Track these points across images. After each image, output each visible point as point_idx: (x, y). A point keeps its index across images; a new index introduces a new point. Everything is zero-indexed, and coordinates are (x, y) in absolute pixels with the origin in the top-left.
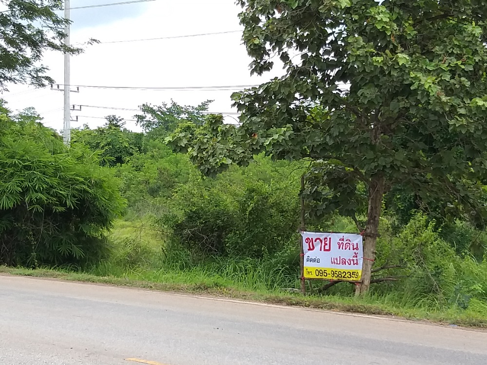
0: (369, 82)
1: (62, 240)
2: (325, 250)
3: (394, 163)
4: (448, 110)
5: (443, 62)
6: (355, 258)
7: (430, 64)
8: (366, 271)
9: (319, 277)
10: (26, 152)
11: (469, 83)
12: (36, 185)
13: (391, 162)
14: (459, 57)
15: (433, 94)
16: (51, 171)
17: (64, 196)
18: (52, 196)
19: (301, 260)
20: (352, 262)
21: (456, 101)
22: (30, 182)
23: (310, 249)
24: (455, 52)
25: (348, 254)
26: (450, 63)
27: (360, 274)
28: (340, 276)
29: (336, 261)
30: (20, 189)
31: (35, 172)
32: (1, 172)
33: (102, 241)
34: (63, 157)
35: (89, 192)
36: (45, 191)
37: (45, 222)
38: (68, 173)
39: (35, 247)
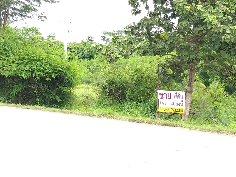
0: (184, 19)
1: (51, 93)
2: (168, 99)
3: (197, 58)
4: (221, 31)
5: (220, 9)
6: (182, 103)
7: (214, 10)
8: (187, 109)
9: (166, 111)
10: (34, 53)
11: (232, 19)
12: (38, 68)
13: (196, 57)
14: (228, 6)
15: (214, 24)
16: (45, 62)
17: (51, 73)
18: (45, 73)
19: (158, 103)
20: (180, 104)
21: (226, 27)
22: (35, 67)
23: (161, 98)
24: (226, 4)
25: (179, 101)
26: (223, 9)
27: (184, 110)
28: (175, 111)
29: (173, 104)
30: (30, 70)
31: (37, 62)
32: (22, 61)
33: (70, 94)
34: (51, 55)
35: (63, 72)
36: (42, 71)
37: (43, 85)
38: (53, 63)
39: (38, 97)
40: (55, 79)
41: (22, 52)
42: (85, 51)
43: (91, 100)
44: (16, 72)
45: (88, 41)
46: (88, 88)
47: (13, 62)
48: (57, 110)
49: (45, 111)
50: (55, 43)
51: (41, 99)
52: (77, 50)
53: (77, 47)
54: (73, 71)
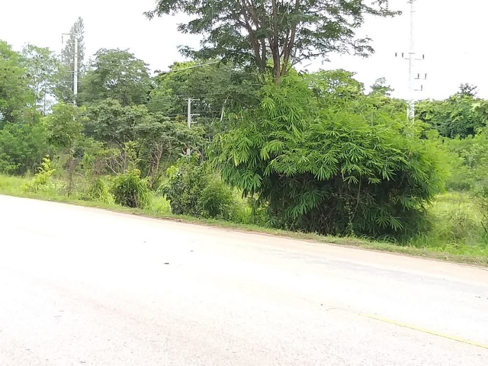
1: (380, 211)
10: (344, 124)
12: (351, 156)
16: (367, 142)
17: (380, 168)
18: (368, 167)
22: (346, 153)
30: (336, 160)
31: (351, 143)
32: (319, 143)
33: (422, 214)
34: (380, 128)
35: (406, 164)
36: (361, 163)
37: (362, 193)
38: (385, 145)
39: (351, 218)
40: (388, 179)
41: (320, 123)
42: (454, 117)
43: (471, 226)
44: (307, 165)
45: (462, 97)
46: (461, 201)
47: (301, 145)
48: (394, 247)
49: (367, 248)
50: (389, 101)
51: (358, 222)
52: (436, 117)
53: (437, 109)
54: (429, 164)
